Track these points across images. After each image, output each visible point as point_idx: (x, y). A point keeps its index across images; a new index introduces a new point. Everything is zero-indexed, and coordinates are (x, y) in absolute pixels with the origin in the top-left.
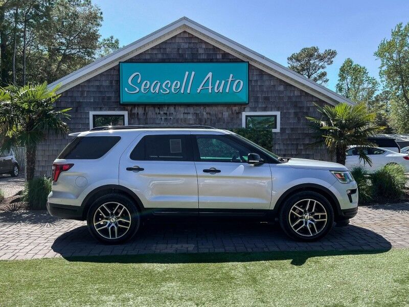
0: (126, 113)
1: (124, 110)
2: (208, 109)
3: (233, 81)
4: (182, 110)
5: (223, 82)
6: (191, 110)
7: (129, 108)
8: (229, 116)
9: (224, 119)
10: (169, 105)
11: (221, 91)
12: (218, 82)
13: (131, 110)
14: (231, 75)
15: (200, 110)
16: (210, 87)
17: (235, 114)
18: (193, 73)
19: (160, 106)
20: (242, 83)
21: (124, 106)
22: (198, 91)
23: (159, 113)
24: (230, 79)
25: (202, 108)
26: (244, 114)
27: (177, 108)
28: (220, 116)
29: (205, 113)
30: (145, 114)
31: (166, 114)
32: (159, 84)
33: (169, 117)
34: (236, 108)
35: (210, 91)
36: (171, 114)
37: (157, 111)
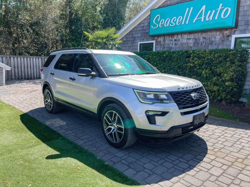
0: (154, 42)
1: (153, 39)
2: (204, 35)
3: (222, 10)
4: (186, 36)
5: (214, 11)
6: (192, 36)
7: (156, 38)
8: (220, 39)
9: (216, 42)
10: (177, 34)
11: (211, 19)
12: (209, 12)
13: (157, 40)
14: (221, 5)
15: (196, 36)
16: (203, 17)
17: (226, 37)
18: (192, 8)
19: (172, 35)
20: (230, 9)
21: (153, 37)
22: (194, 22)
23: (172, 40)
24: (220, 8)
25: (200, 34)
26: (234, 37)
27: (183, 36)
28: (213, 39)
29: (201, 38)
30: (164, 41)
31: (176, 40)
33: (177, 42)
34: (227, 32)
35: (202, 20)
36: (179, 40)
37: (171, 38)
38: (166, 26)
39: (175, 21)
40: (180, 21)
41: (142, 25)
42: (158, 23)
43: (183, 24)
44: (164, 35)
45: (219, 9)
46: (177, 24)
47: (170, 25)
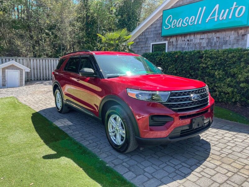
0: (166, 42)
1: (166, 40)
2: (218, 35)
3: (236, 9)
4: (198, 36)
5: (227, 10)
6: (205, 36)
7: (168, 39)
8: (235, 38)
9: (230, 41)
10: (190, 34)
11: (225, 18)
12: (223, 11)
13: (169, 40)
14: (235, 3)
15: (210, 35)
16: (216, 16)
17: (241, 36)
18: (205, 7)
19: (185, 35)
20: (244, 8)
21: (165, 37)
22: (207, 21)
23: (184, 40)
24: (234, 6)
25: (213, 34)
27: (196, 36)
28: (227, 39)
29: (215, 38)
30: (177, 41)
31: (188, 40)
32: (182, 20)
33: (190, 43)
34: (242, 32)
35: (216, 20)
36: (191, 40)
37: (183, 38)
38: (178, 26)
39: (187, 21)
40: (192, 21)
41: (155, 26)
42: (171, 23)
43: (195, 23)
44: (176, 36)
45: (233, 8)
46: (190, 24)
47: (183, 25)
